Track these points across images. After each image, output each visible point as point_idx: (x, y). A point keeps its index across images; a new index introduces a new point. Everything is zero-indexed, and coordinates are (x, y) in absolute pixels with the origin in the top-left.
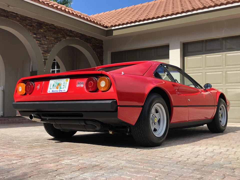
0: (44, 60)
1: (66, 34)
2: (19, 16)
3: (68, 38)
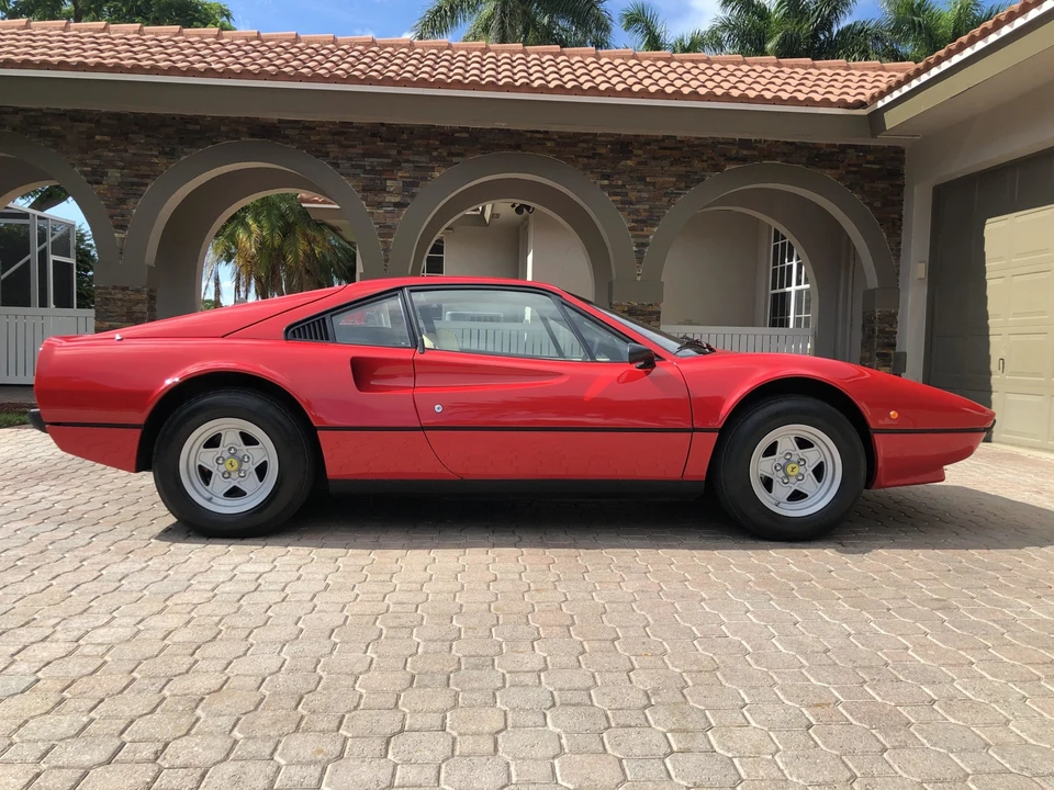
0: (637, 246)
1: (725, 155)
2: (555, 137)
3: (733, 167)
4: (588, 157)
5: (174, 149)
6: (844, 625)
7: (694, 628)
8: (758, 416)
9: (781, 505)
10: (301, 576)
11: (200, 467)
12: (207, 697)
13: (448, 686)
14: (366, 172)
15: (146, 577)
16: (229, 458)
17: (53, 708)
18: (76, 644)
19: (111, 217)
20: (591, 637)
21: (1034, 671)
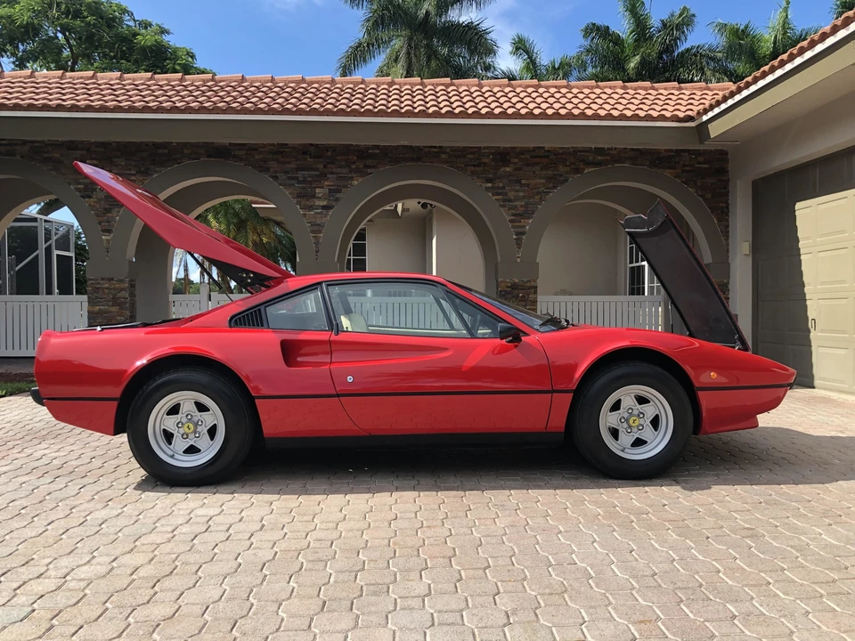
0: (516, 235)
1: (584, 161)
2: (448, 150)
3: (591, 170)
4: (474, 166)
5: (148, 169)
6: (671, 552)
7: (550, 557)
8: (603, 380)
9: (626, 450)
10: (242, 518)
11: (164, 430)
12: (162, 623)
13: (351, 610)
14: (299, 182)
15: (122, 522)
16: (187, 422)
17: (44, 633)
18: (64, 580)
19: (100, 224)
20: (467, 567)
21: (818, 589)
